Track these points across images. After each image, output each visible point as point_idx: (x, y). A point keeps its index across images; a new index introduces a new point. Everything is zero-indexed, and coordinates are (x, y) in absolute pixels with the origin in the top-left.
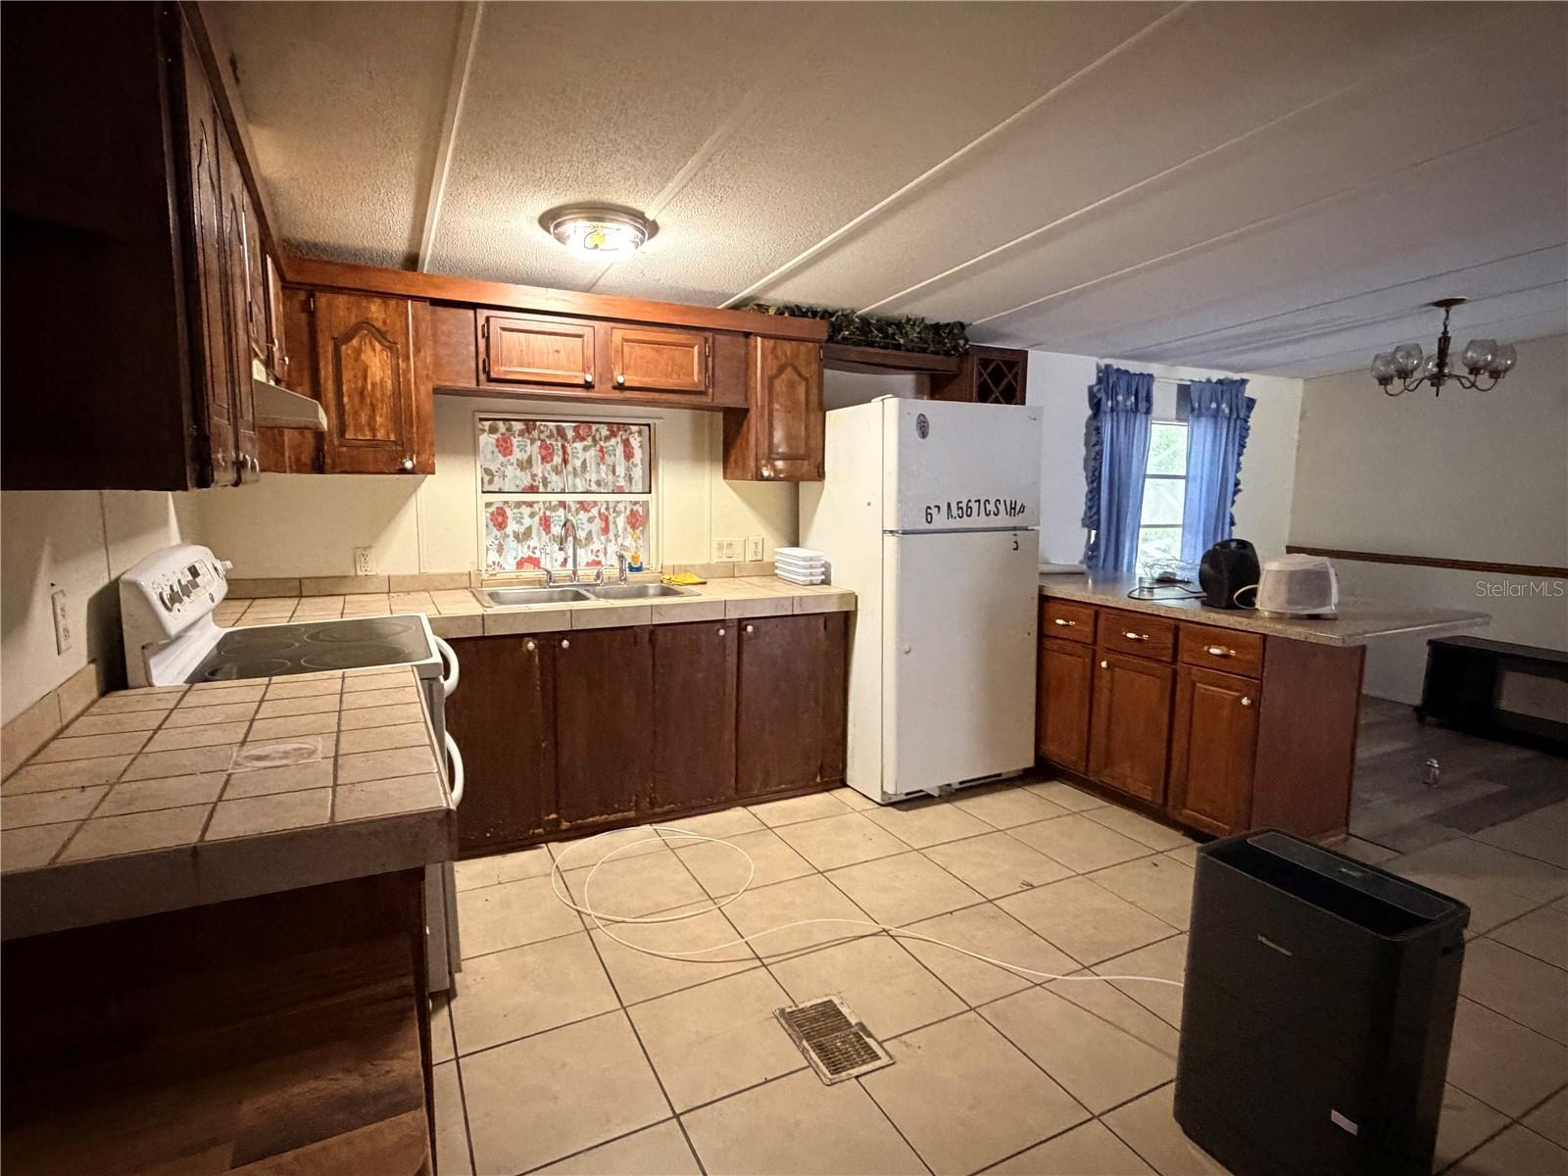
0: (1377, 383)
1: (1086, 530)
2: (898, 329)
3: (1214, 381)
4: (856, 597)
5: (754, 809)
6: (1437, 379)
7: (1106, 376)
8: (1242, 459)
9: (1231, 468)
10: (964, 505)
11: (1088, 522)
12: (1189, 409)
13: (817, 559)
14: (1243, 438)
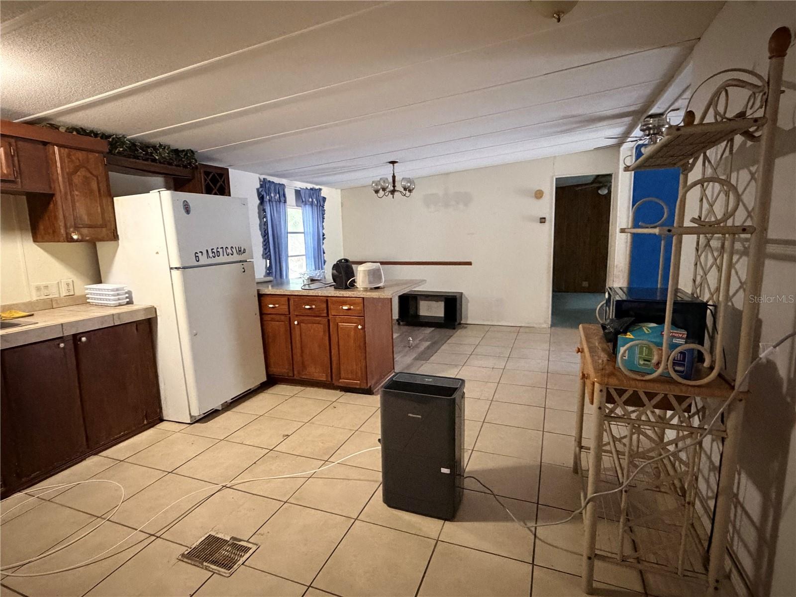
0: (374, 192)
1: (264, 260)
2: (154, 149)
3: (309, 188)
4: (155, 309)
5: (104, 453)
6: (393, 192)
7: (264, 184)
8: (324, 224)
9: (321, 228)
10: (215, 251)
11: (265, 256)
12: (301, 201)
13: (122, 289)
14: (323, 214)
